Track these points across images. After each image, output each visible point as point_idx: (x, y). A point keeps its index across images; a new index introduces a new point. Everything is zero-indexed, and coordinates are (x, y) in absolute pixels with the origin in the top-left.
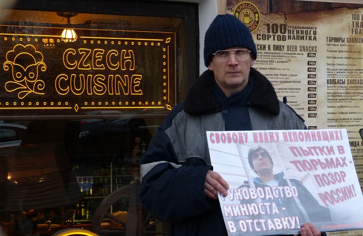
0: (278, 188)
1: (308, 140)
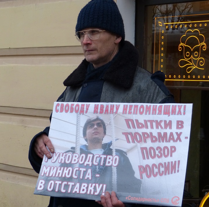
0: (101, 156)
1: (148, 113)
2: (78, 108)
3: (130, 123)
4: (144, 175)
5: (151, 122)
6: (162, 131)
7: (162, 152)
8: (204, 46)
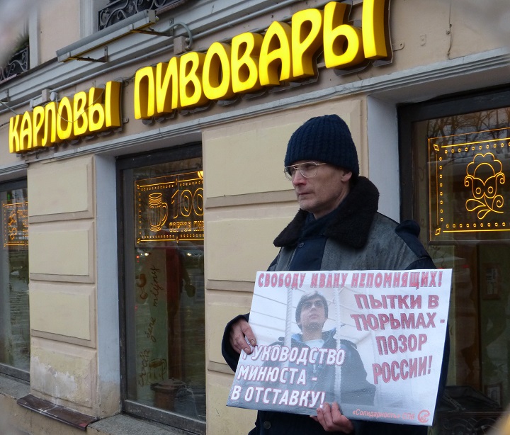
0: (320, 350)
1: (387, 285)
2: (290, 281)
3: (362, 300)
4: (380, 378)
5: (392, 298)
6: (408, 312)
7: (407, 343)
8: (501, 177)
